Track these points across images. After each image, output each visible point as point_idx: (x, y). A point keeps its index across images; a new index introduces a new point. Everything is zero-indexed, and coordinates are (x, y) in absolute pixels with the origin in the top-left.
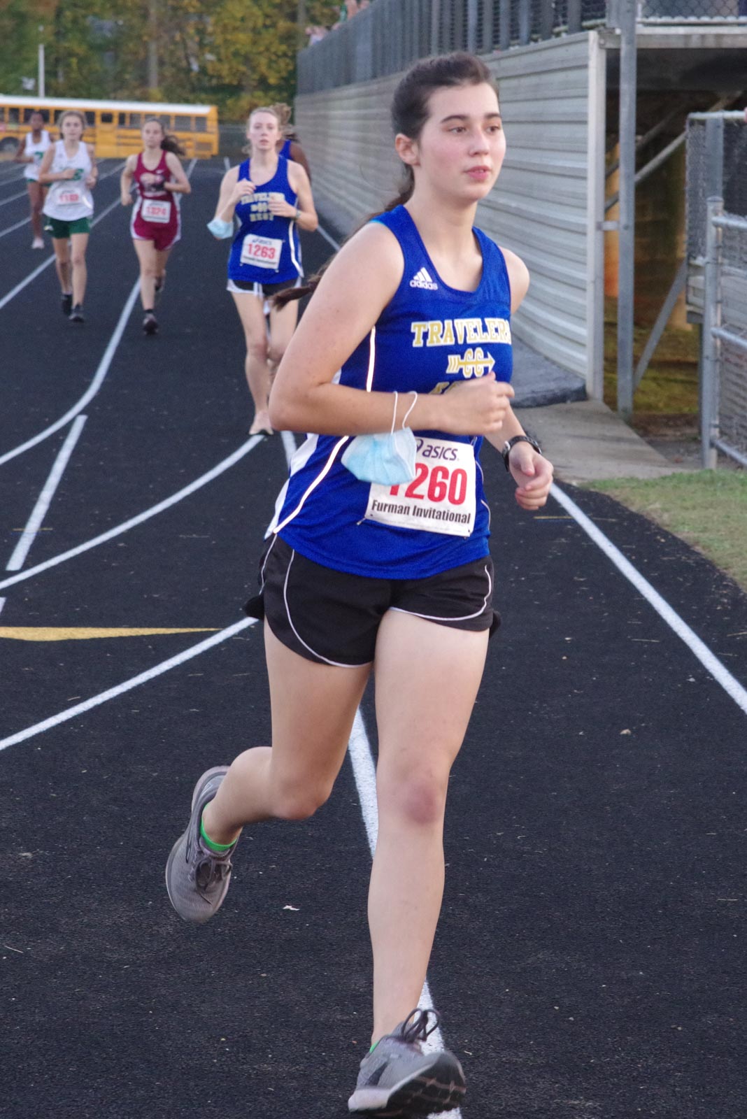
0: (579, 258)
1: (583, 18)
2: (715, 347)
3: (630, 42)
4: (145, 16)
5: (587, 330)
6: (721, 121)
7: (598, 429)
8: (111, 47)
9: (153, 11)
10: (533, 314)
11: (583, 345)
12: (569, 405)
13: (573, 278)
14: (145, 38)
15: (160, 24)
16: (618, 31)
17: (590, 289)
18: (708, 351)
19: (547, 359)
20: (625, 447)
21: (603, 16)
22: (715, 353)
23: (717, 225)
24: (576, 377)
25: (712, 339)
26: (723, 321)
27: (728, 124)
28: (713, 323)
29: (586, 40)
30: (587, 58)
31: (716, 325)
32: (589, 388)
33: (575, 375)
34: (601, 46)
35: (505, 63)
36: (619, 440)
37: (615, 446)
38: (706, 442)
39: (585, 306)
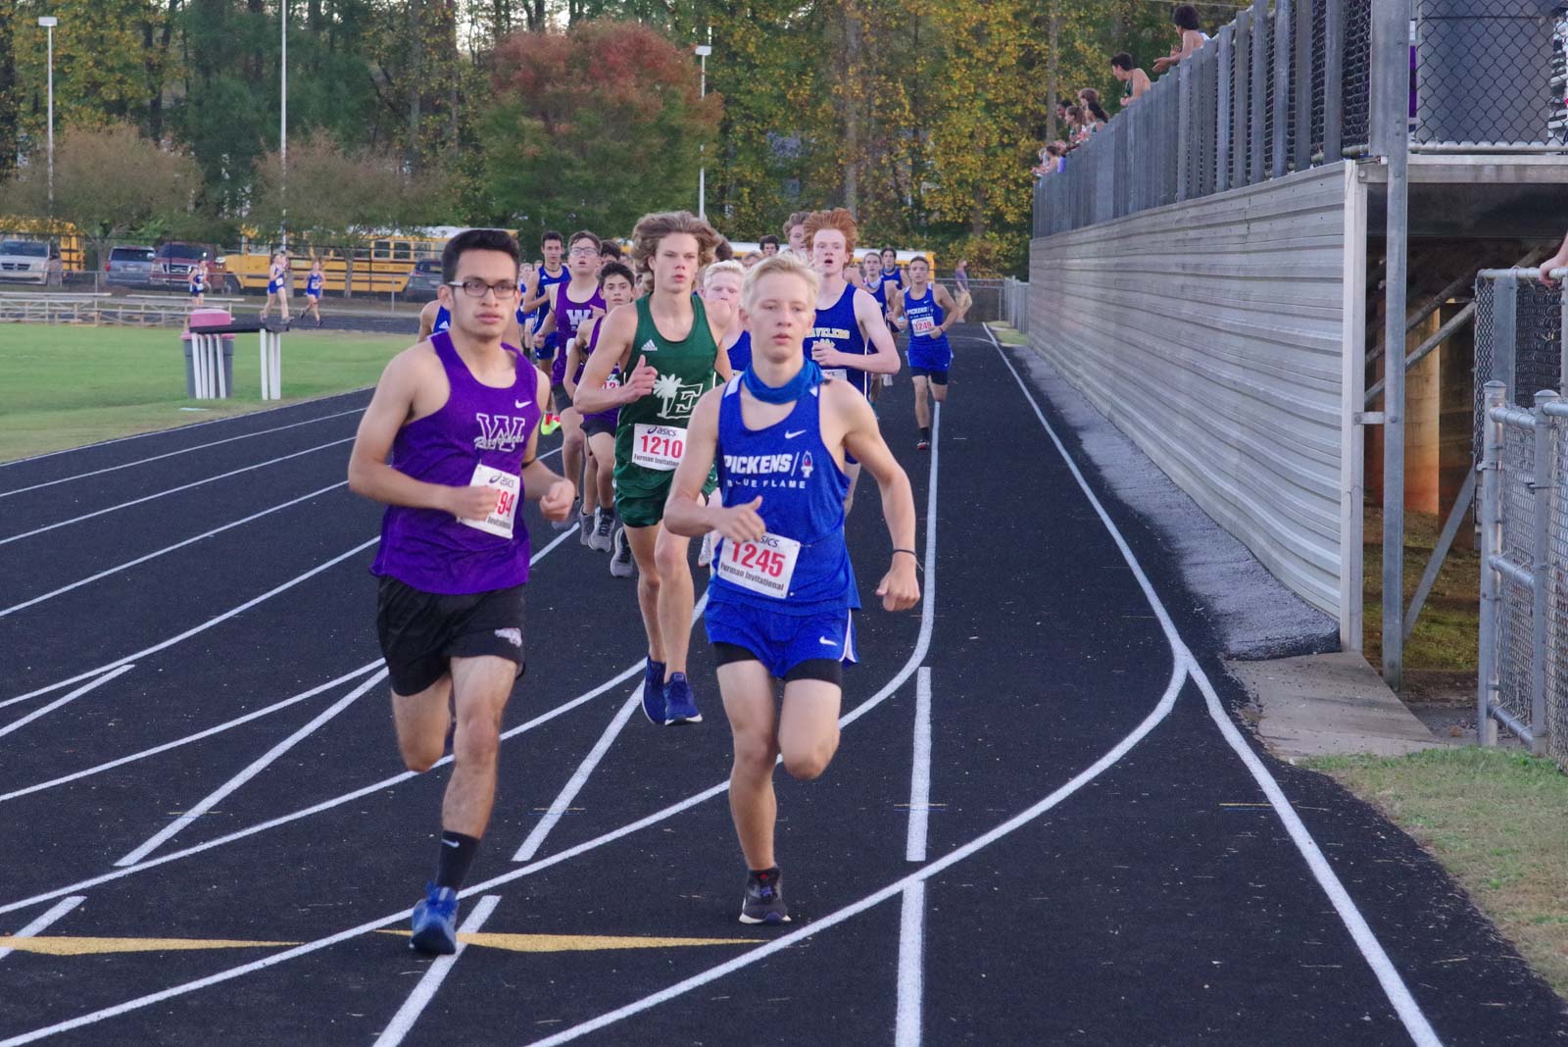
0: (1333, 460)
1: (1344, 143)
2: (1495, 581)
3: (1400, 174)
4: (842, 132)
5: (1343, 556)
6: (1514, 278)
7: (1347, 690)
8: (798, 172)
9: (851, 125)
10: (1281, 535)
11: (1339, 578)
12: (1315, 657)
13: (1325, 487)
14: (840, 161)
15: (860, 142)
16: (1384, 161)
17: (1346, 501)
18: (1485, 586)
19: (1295, 595)
20: (1377, 714)
21: (1365, 141)
22: (1495, 591)
23: (1496, 420)
24: (1329, 619)
25: (1490, 571)
26: (1504, 548)
27: (1523, 284)
28: (1491, 550)
29: (1342, 172)
30: (1342, 195)
31: (1495, 552)
32: (1344, 636)
33: (1328, 617)
34: (1360, 180)
35: (1256, 200)
36: (1372, 704)
37: (1366, 713)
38: (1483, 711)
39: (1339, 525)
